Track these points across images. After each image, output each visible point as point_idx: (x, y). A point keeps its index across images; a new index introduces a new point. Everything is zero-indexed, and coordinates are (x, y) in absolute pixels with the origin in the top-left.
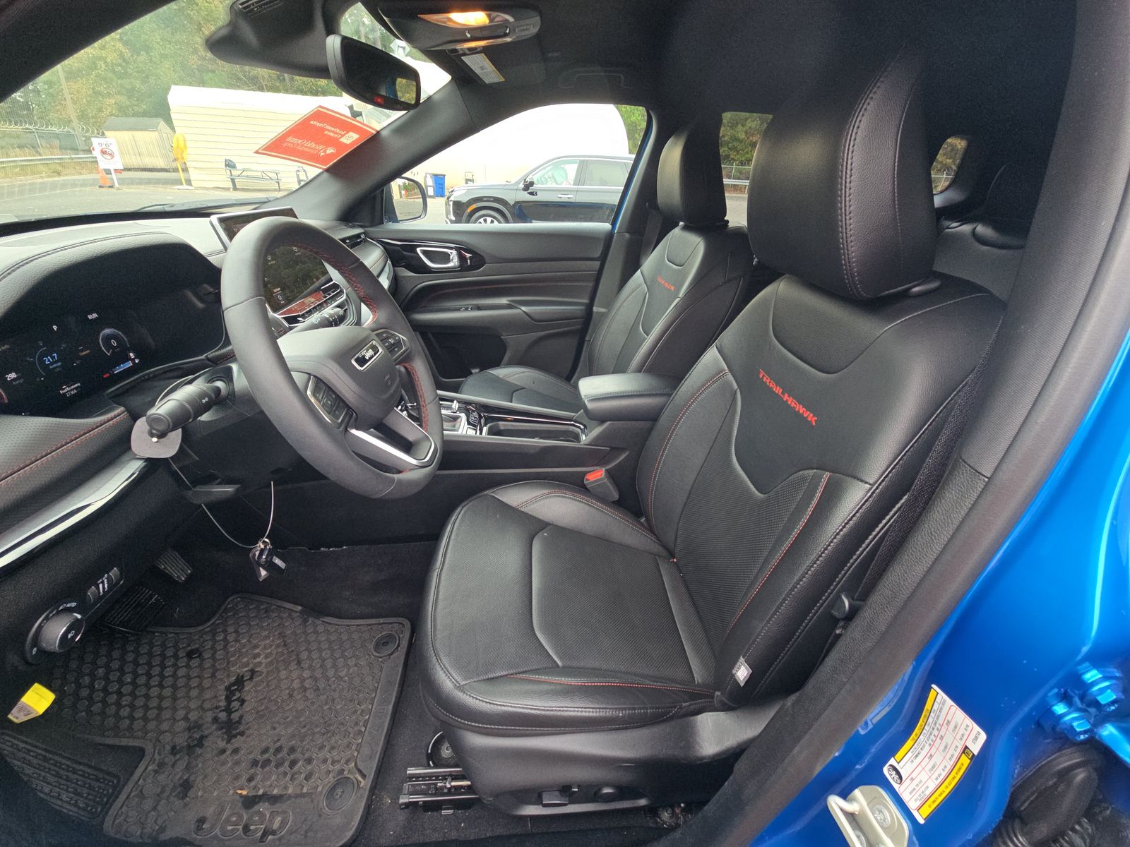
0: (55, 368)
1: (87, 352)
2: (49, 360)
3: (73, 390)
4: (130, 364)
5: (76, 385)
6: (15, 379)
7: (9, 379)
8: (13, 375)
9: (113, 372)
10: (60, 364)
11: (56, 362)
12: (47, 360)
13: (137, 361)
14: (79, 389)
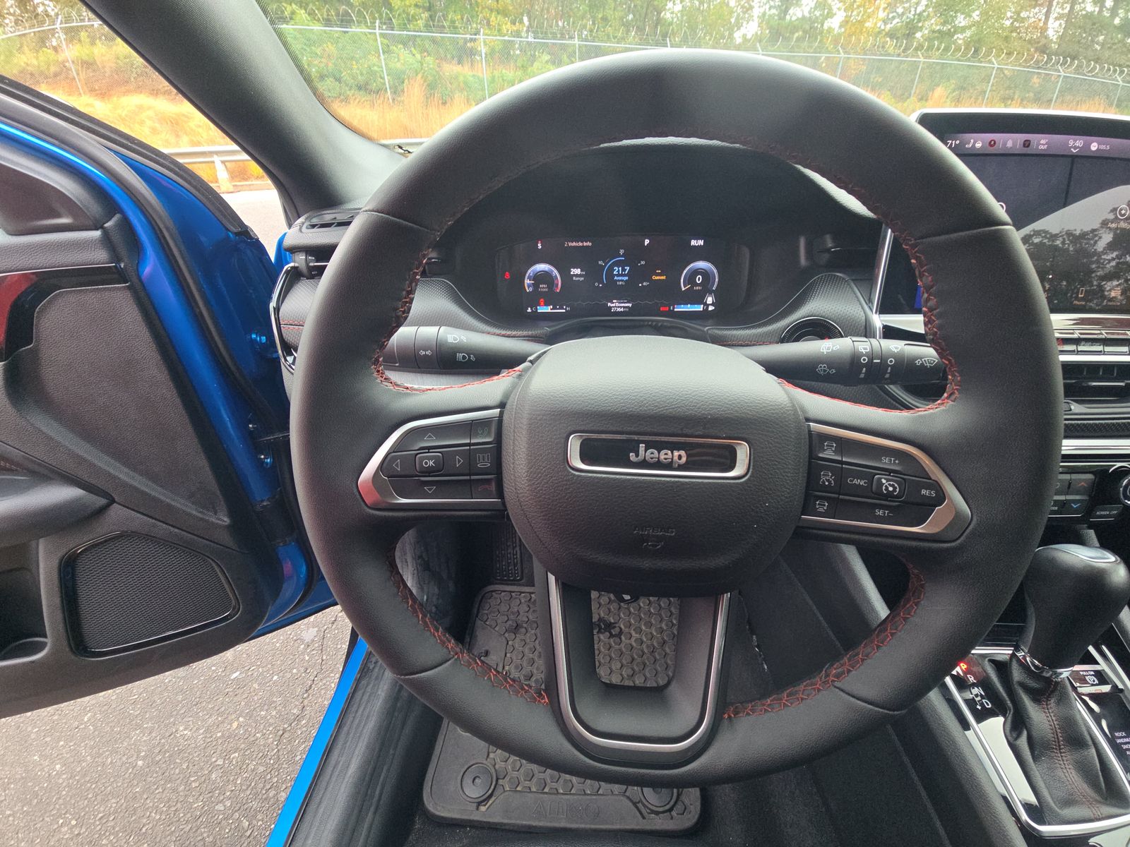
0: (619, 281)
1: (664, 278)
2: (618, 271)
3: (621, 307)
4: (700, 308)
5: (627, 305)
6: (577, 276)
7: (572, 273)
8: (578, 271)
9: (674, 308)
10: (627, 278)
11: (625, 275)
12: (616, 270)
13: (711, 308)
14: (627, 310)
